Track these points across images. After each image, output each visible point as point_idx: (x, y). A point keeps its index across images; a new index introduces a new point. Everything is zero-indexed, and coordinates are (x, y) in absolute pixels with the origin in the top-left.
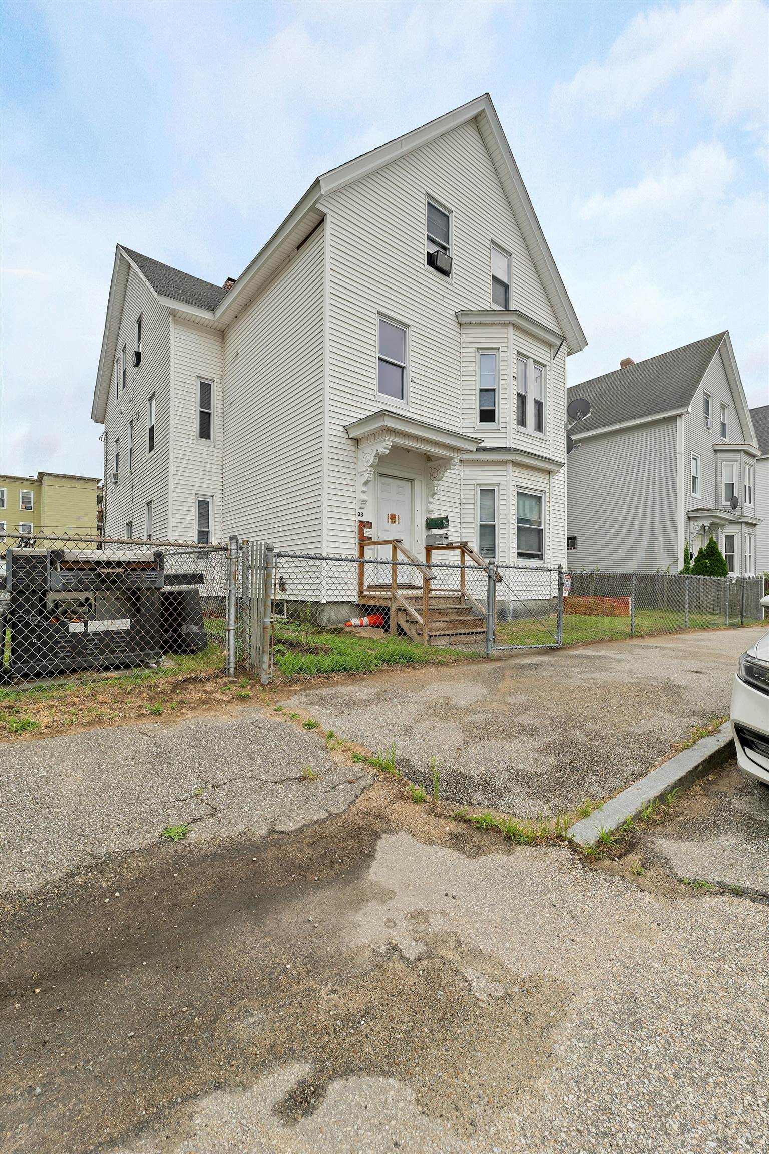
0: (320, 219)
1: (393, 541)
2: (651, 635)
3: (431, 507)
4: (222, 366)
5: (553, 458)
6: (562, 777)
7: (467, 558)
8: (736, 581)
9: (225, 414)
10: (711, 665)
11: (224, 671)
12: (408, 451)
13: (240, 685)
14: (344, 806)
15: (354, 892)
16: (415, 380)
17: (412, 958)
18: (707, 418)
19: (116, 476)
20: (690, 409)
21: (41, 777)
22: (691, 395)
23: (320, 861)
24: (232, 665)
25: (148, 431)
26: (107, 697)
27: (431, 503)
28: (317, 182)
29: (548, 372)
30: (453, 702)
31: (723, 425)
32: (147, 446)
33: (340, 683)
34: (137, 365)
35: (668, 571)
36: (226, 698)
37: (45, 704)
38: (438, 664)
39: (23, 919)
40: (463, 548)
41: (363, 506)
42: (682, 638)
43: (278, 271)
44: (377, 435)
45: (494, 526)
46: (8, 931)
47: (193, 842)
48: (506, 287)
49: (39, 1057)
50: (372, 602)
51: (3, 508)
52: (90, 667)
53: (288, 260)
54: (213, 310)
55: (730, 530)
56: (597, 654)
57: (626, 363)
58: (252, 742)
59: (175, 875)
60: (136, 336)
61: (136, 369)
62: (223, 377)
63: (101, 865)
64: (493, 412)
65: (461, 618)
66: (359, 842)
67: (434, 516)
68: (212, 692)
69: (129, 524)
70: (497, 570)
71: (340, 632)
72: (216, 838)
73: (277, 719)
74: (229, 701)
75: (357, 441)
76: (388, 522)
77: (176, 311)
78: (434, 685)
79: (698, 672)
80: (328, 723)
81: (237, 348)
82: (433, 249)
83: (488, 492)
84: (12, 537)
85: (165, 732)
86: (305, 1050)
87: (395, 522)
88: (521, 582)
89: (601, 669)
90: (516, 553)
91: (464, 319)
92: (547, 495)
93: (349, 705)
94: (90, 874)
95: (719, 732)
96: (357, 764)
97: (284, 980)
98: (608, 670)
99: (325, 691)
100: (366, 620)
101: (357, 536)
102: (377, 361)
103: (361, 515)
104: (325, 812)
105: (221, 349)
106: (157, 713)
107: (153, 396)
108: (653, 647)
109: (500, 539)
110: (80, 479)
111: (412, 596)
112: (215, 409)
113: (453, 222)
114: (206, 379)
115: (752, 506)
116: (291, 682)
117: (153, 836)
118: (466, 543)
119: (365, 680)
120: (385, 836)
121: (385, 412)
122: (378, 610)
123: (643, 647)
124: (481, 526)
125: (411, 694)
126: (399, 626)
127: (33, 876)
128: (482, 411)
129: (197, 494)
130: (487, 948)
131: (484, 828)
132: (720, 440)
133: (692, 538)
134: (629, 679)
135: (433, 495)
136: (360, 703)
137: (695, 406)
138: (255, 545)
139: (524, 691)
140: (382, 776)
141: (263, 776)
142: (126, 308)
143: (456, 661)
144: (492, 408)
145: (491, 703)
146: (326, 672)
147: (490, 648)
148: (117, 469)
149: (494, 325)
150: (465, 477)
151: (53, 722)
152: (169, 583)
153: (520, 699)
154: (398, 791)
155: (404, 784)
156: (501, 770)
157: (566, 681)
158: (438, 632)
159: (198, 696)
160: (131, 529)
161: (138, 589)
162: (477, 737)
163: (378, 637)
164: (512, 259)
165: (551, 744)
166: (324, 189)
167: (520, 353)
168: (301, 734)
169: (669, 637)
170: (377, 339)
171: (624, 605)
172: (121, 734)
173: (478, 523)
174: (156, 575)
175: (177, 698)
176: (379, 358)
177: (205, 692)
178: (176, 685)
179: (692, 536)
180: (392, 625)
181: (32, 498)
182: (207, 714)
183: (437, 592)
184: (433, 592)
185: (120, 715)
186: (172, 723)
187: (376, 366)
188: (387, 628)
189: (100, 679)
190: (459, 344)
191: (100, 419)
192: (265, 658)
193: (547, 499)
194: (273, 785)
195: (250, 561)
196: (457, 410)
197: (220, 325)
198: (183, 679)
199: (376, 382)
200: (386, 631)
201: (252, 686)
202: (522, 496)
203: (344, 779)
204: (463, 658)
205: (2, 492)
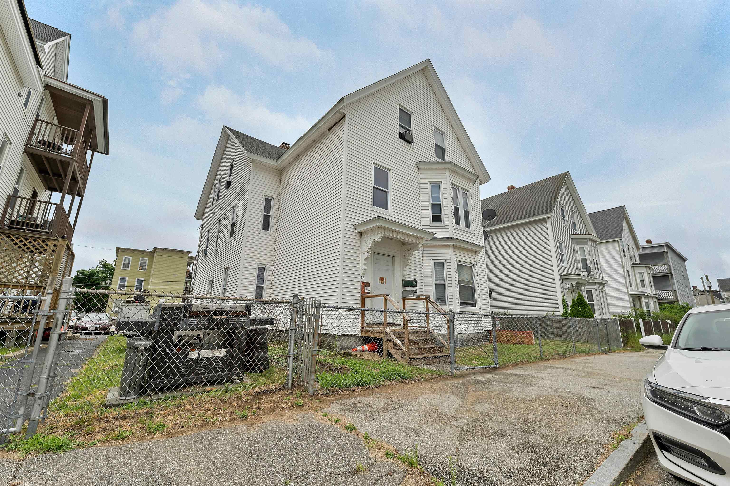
0: (343, 116)
1: (384, 295)
2: (554, 359)
3: (405, 273)
4: (279, 189)
5: (477, 243)
6: (536, 472)
7: (430, 306)
8: (600, 321)
9: (278, 216)
10: (603, 382)
11: (284, 387)
12: (391, 239)
13: (295, 396)
16: (394, 199)
18: (563, 219)
19: (206, 251)
20: (553, 215)
21: (176, 470)
22: (553, 206)
24: (290, 381)
25: (230, 226)
26: (210, 406)
27: (405, 271)
28: (342, 99)
29: (470, 195)
30: (441, 410)
31: (574, 223)
32: (229, 234)
33: (360, 395)
34: (228, 188)
35: (553, 314)
36: (287, 406)
37: (170, 411)
38: (421, 380)
40: (427, 299)
41: (364, 273)
42: (575, 362)
43: (317, 141)
44: (373, 230)
45: (444, 285)
48: (443, 149)
50: (371, 335)
51: (128, 269)
52: (195, 384)
53: (323, 136)
54: (276, 159)
55: (589, 287)
56: (524, 373)
57: (511, 188)
58: (314, 441)
60: (229, 172)
61: (226, 190)
62: (279, 196)
64: (440, 216)
65: (428, 346)
67: (407, 279)
68: (278, 402)
69: (211, 282)
70: (454, 315)
71: (349, 355)
73: (326, 423)
74: (289, 409)
75: (361, 234)
76: (379, 283)
77: (256, 160)
78: (424, 397)
79: (597, 388)
80: (362, 427)
81: (289, 180)
82: (402, 131)
83: (440, 264)
85: (252, 432)
87: (383, 282)
88: (468, 322)
89: (531, 385)
90: (459, 302)
91: (421, 166)
92: (475, 266)
93: (371, 413)
95: (632, 436)
96: (390, 460)
98: (536, 385)
99: (352, 401)
100: (366, 347)
101: (360, 291)
102: (372, 188)
103: (363, 278)
105: (279, 180)
106: (244, 418)
107: (236, 205)
108: (558, 368)
109: (448, 293)
110: (178, 251)
111: (396, 331)
112: (273, 213)
113: (413, 117)
114: (269, 196)
115: (600, 272)
116: (328, 394)
118: (429, 297)
119: (376, 392)
121: (380, 218)
122: (371, 340)
123: (552, 368)
124: (436, 284)
125: (411, 403)
126: (388, 351)
128: (433, 216)
129: (258, 263)
132: (573, 232)
133: (565, 293)
134: (553, 393)
135: (407, 266)
136: (379, 410)
137: (556, 213)
138: (308, 300)
139: (485, 402)
140: (410, 470)
141: (328, 470)
142: (224, 158)
143: (432, 378)
144: (439, 214)
145: (467, 411)
146: (350, 386)
147: (453, 368)
148: (207, 247)
149: (438, 169)
150: (425, 255)
151: (176, 424)
152: (252, 325)
153: (485, 408)
154: (425, 482)
155: (427, 477)
156: (492, 465)
157: (511, 394)
158: (416, 356)
159: (269, 404)
160: (212, 284)
161: (231, 329)
162: (466, 438)
163: (375, 359)
164: (446, 136)
165: (519, 444)
166: (346, 103)
167: (453, 184)
168: (345, 434)
169: (566, 360)
170: (373, 177)
171: (530, 337)
172: (223, 434)
173: (434, 283)
174: (244, 319)
175: (256, 406)
176: (374, 187)
177: (274, 402)
178: (255, 396)
179: (565, 291)
180: (384, 350)
181: (147, 263)
182: (277, 418)
183: (412, 328)
184: (409, 328)
185: (220, 419)
186: (255, 426)
187: (372, 191)
188: (380, 353)
189: (205, 392)
190: (418, 180)
191: (200, 218)
192: (313, 377)
193: (475, 268)
194: (337, 477)
195: (304, 310)
196: (419, 216)
197: (280, 168)
198: (259, 392)
199: (372, 200)
200: (380, 354)
201: (304, 397)
202: (460, 266)
203: (384, 472)
204: (436, 376)
205: (129, 259)
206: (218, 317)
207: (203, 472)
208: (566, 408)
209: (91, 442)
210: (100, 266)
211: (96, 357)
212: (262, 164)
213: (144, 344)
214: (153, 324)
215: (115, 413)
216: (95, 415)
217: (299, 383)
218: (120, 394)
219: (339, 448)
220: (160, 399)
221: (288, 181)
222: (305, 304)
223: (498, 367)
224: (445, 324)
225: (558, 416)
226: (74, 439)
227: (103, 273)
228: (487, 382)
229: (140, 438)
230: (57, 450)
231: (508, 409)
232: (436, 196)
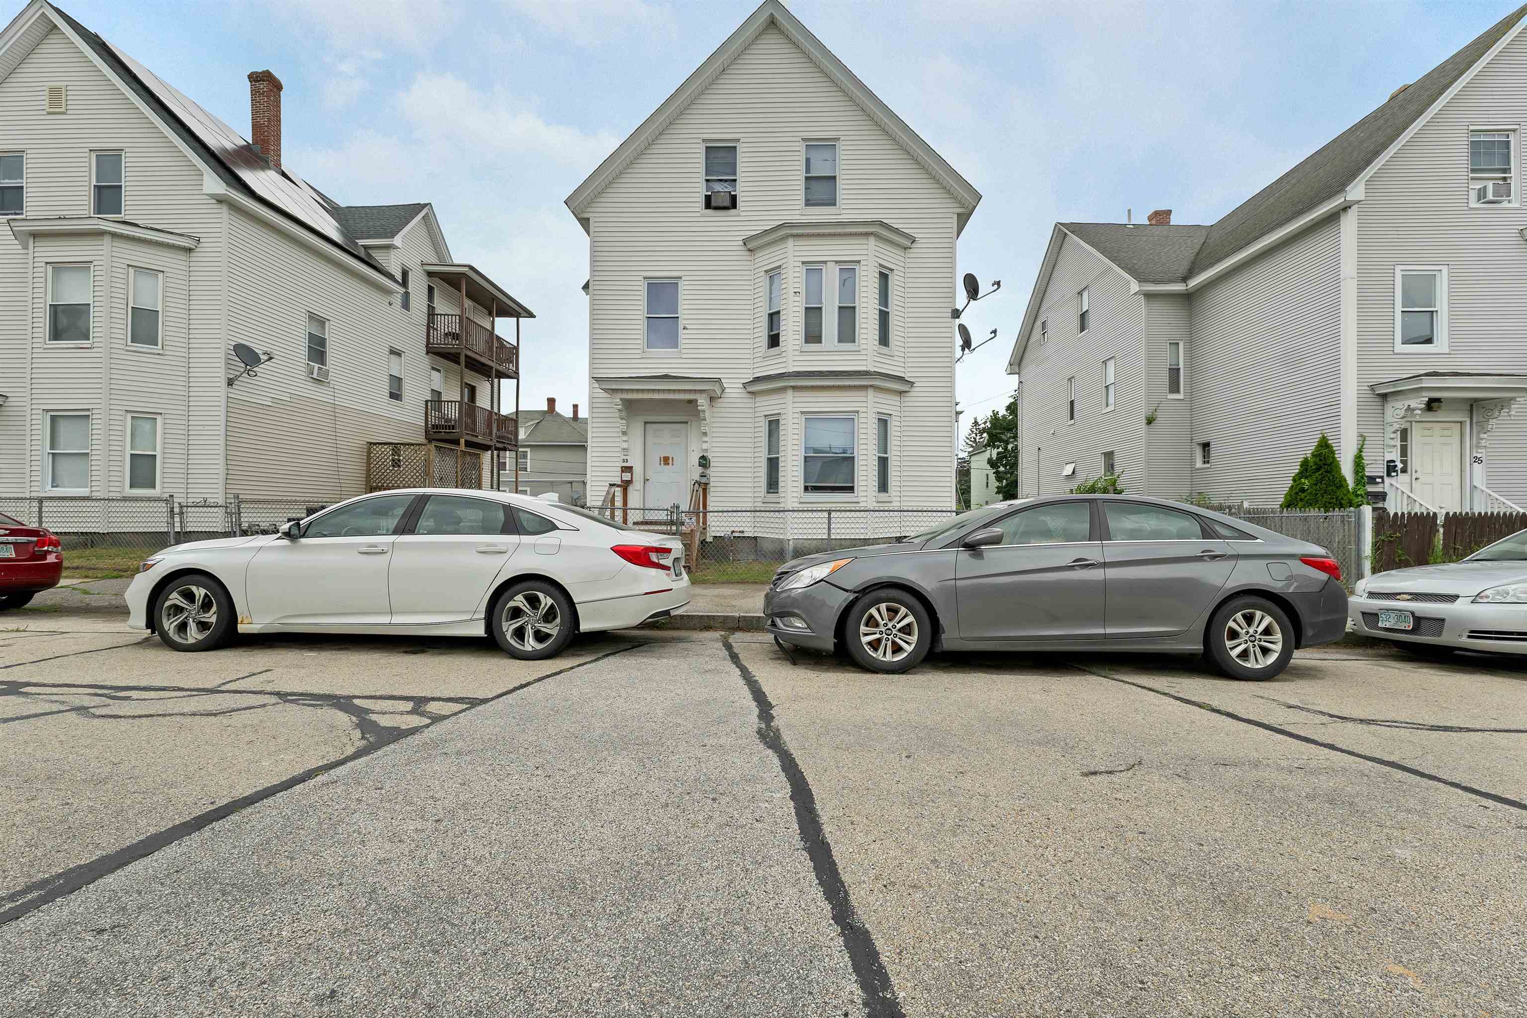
3: (705, 446)
16: (689, 326)
20: (1355, 195)
27: (704, 442)
29: (864, 268)
41: (625, 451)
48: (834, 179)
76: (661, 464)
82: (712, 190)
87: (668, 464)
90: (801, 487)
91: (755, 244)
92: (862, 415)
101: (620, 479)
103: (625, 460)
109: (783, 473)
113: (741, 149)
124: (769, 458)
128: (771, 337)
135: (705, 434)
149: (777, 242)
150: (757, 410)
164: (840, 144)
167: (806, 263)
173: (765, 456)
176: (648, 318)
187: (643, 327)
190: (749, 273)
193: (859, 422)
196: (749, 341)
199: (643, 341)
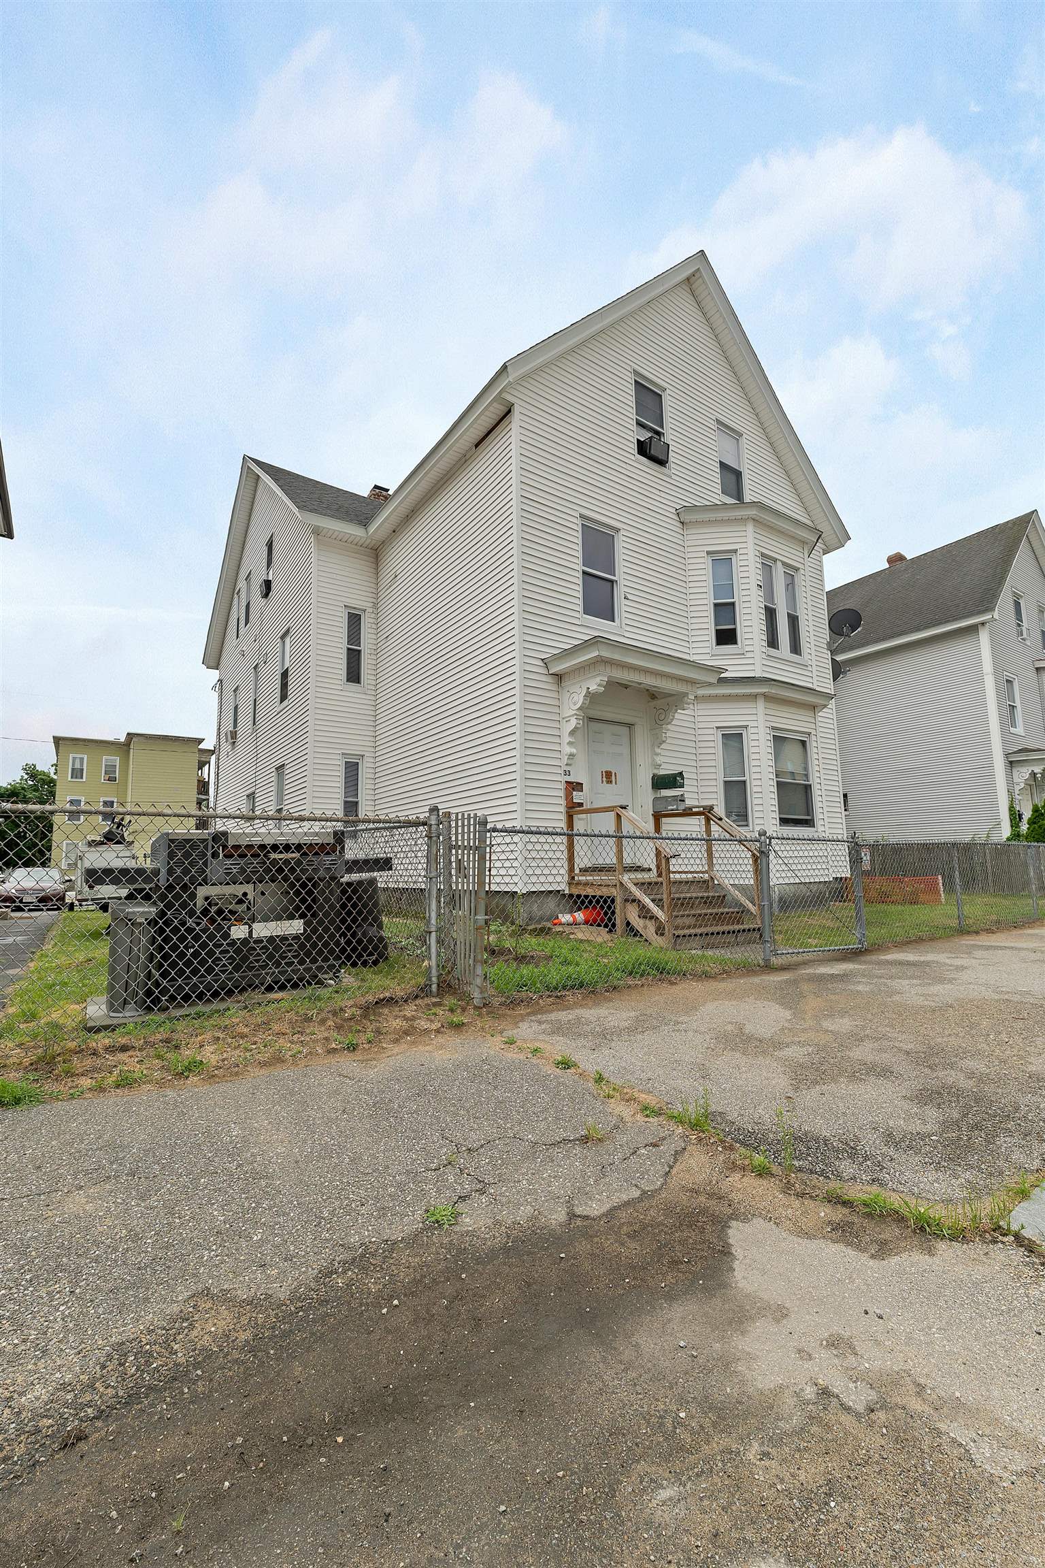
0: (506, 410)
1: (616, 807)
2: (990, 931)
3: (659, 760)
4: (374, 591)
5: (818, 689)
6: (959, 1139)
7: (714, 827)
9: (379, 650)
11: (424, 991)
12: (626, 687)
13: (447, 1008)
14: (658, 1180)
15: (727, 1306)
16: (629, 596)
17: (860, 1408)
18: (1020, 625)
19: (234, 735)
20: (996, 616)
21: (237, 1137)
22: (995, 597)
23: (656, 1259)
24: (434, 979)
25: (279, 677)
26: (283, 1026)
27: (657, 754)
28: (504, 367)
29: (803, 577)
30: (749, 1029)
32: (278, 695)
33: (576, 1005)
34: (266, 595)
35: (988, 837)
36: (434, 1027)
37: (208, 1036)
38: (701, 976)
39: (285, 1335)
40: (707, 813)
41: (569, 762)
43: (452, 472)
44: (587, 668)
45: (745, 782)
46: (272, 1352)
47: (470, 1229)
48: (738, 474)
49: (387, 1538)
50: (590, 891)
51: (81, 780)
52: (250, 986)
53: (464, 460)
54: (364, 522)
56: (922, 959)
57: (896, 559)
58: (495, 1088)
59: (464, 1276)
60: (265, 561)
61: (263, 601)
62: (375, 605)
63: (362, 1260)
64: (734, 631)
65: (711, 911)
66: (701, 1233)
67: (662, 772)
68: (414, 1018)
69: (251, 797)
70: (770, 842)
71: (547, 933)
72: (497, 1223)
73: (512, 1055)
74: (438, 1031)
75: (559, 677)
76: (603, 782)
77: (321, 529)
78: (711, 1006)
80: (589, 1061)
82: (644, 436)
83: (733, 739)
84: (179, 816)
85: (371, 1073)
86: (767, 1543)
87: (611, 782)
88: (799, 859)
89: (941, 980)
90: (778, 819)
91: (686, 517)
92: (814, 738)
93: (605, 1036)
94: (350, 1273)
96: (651, 1119)
97: (686, 1437)
98: (950, 981)
99: (563, 1016)
100: (580, 916)
101: (563, 802)
102: (580, 575)
103: (567, 773)
104: (634, 1188)
105: (374, 571)
106: (352, 1048)
107: (288, 631)
108: (1001, 948)
109: (754, 800)
110: (177, 739)
111: (643, 881)
112: (367, 645)
113: (667, 401)
114: (354, 608)
116: (513, 1003)
117: (413, 1221)
118: (711, 808)
119: (609, 999)
120: (734, 1223)
121: (599, 640)
122: (598, 901)
123: (988, 948)
124: (725, 782)
125: (684, 1019)
126: (628, 924)
127: (279, 1274)
128: (718, 632)
129: (343, 754)
130: (970, 1399)
131: (877, 1214)
132: (1042, 653)
133: (1017, 792)
134: (989, 994)
135: (661, 744)
136: (619, 1032)
137: (1003, 609)
138: (460, 817)
139: (843, 1013)
140: (695, 1137)
141: (530, 1136)
142: (252, 530)
143: (725, 972)
144: (732, 627)
145: (804, 1030)
146: (556, 989)
147: (768, 951)
148: (235, 726)
149: (729, 521)
150: (700, 719)
151: (223, 1060)
152: (349, 871)
153: (843, 1024)
154: (727, 1158)
155: (731, 1148)
156: (864, 1128)
157: (897, 998)
158: (687, 932)
159: (397, 1023)
160: (253, 801)
161: (310, 880)
162: (807, 1080)
163: (599, 940)
164: (743, 441)
165: (921, 1090)
166: (512, 376)
167: (763, 555)
168: (556, 1076)
169: (1015, 932)
170: (580, 548)
171: (933, 889)
172: (315, 1077)
173: (721, 779)
174: (332, 860)
175: (371, 1027)
176: (584, 573)
177: (405, 1018)
178: (368, 1008)
179: (1017, 788)
180: (618, 922)
181: (118, 766)
182: (414, 1049)
183: (677, 876)
184: (672, 876)
185: (305, 1050)
186: (375, 1062)
187: (580, 582)
188: (611, 927)
189: (269, 1002)
190: (682, 549)
191: (214, 665)
192: (479, 971)
193: (812, 745)
194: (548, 1149)
195: (453, 839)
196: (686, 632)
197: (374, 542)
198: (375, 1000)
199: (581, 602)
200: (610, 931)
201: (464, 1010)
202: (779, 741)
203: (641, 1140)
204: (732, 967)
205: (82, 760)
206: (281, 856)
207: (289, 1141)
208: (1020, 1023)
209: (71, 1091)
210: (26, 777)
211: (48, 947)
212: (334, 537)
213: (143, 912)
214: (156, 872)
215: (107, 1041)
216: (72, 1045)
217: (453, 983)
218: (111, 1007)
219: (547, 1099)
220: (187, 1016)
221: (395, 570)
222: (454, 825)
223: (865, 949)
224: (749, 867)
225: (1004, 1037)
226: (41, 1087)
227: (34, 790)
228: (843, 977)
229: (161, 1084)
230: (13, 1105)
231: (892, 1026)
232: (724, 584)
